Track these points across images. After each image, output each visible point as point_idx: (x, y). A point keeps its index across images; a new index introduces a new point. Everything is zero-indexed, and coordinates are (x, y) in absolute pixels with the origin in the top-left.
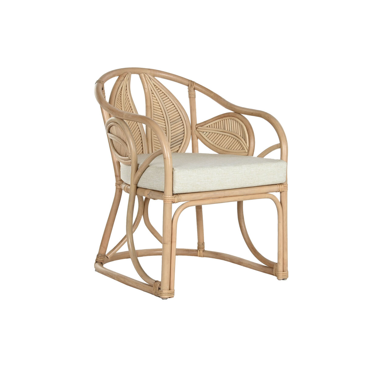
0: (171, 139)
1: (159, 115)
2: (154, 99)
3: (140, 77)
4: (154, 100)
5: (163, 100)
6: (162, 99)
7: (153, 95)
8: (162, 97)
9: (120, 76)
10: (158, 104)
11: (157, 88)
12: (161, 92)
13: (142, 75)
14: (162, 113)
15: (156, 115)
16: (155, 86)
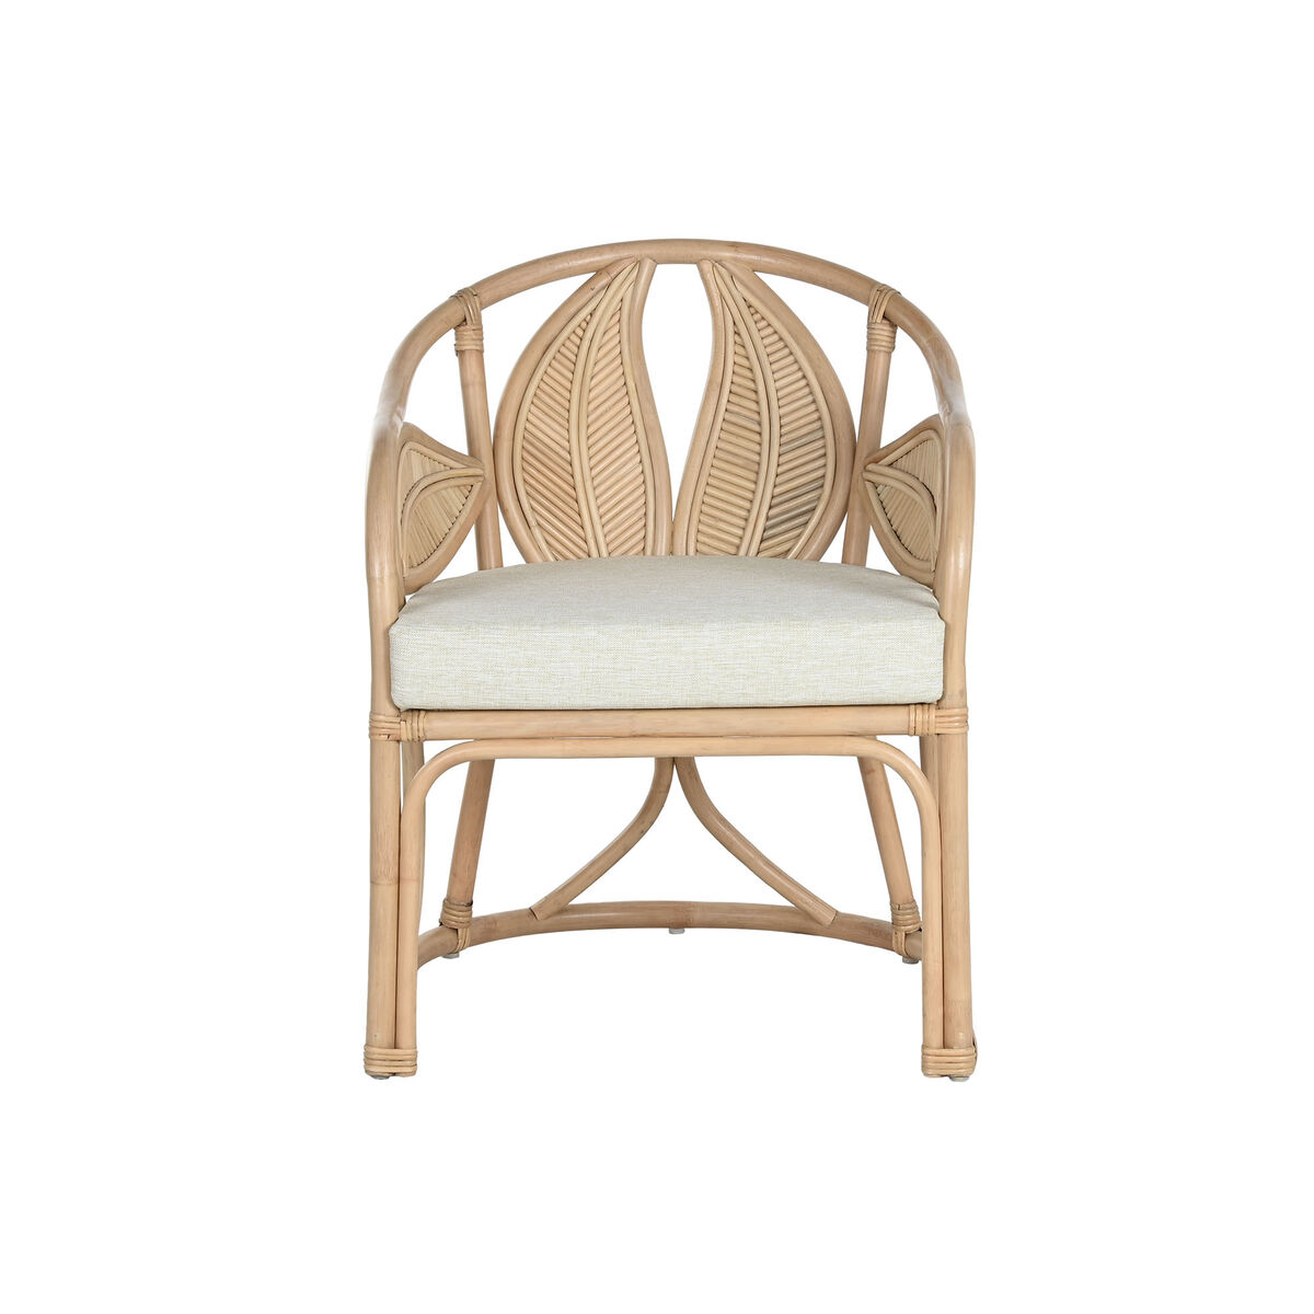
0: (770, 508)
1: (744, 412)
2: (741, 356)
3: (701, 275)
4: (738, 359)
5: (773, 358)
6: (769, 355)
7: (737, 337)
8: (769, 350)
9: (595, 274)
10: (749, 374)
11: (757, 317)
12: (770, 330)
13: (707, 266)
14: (756, 408)
15: (735, 414)
16: (750, 307)
